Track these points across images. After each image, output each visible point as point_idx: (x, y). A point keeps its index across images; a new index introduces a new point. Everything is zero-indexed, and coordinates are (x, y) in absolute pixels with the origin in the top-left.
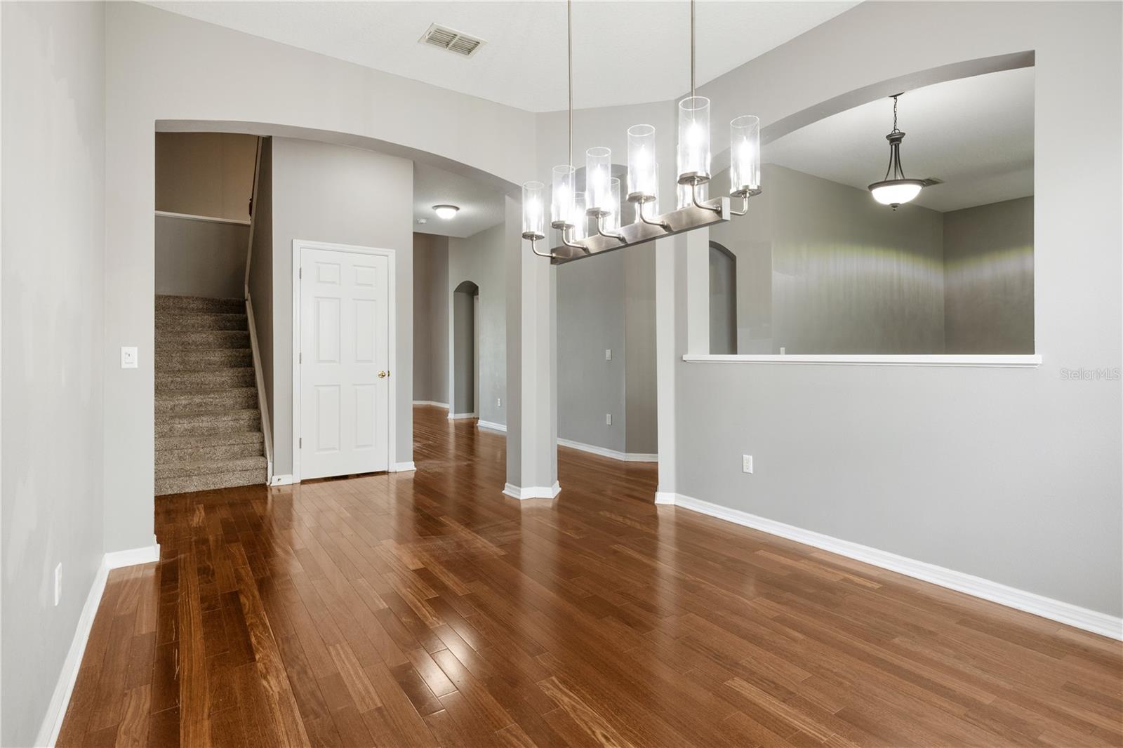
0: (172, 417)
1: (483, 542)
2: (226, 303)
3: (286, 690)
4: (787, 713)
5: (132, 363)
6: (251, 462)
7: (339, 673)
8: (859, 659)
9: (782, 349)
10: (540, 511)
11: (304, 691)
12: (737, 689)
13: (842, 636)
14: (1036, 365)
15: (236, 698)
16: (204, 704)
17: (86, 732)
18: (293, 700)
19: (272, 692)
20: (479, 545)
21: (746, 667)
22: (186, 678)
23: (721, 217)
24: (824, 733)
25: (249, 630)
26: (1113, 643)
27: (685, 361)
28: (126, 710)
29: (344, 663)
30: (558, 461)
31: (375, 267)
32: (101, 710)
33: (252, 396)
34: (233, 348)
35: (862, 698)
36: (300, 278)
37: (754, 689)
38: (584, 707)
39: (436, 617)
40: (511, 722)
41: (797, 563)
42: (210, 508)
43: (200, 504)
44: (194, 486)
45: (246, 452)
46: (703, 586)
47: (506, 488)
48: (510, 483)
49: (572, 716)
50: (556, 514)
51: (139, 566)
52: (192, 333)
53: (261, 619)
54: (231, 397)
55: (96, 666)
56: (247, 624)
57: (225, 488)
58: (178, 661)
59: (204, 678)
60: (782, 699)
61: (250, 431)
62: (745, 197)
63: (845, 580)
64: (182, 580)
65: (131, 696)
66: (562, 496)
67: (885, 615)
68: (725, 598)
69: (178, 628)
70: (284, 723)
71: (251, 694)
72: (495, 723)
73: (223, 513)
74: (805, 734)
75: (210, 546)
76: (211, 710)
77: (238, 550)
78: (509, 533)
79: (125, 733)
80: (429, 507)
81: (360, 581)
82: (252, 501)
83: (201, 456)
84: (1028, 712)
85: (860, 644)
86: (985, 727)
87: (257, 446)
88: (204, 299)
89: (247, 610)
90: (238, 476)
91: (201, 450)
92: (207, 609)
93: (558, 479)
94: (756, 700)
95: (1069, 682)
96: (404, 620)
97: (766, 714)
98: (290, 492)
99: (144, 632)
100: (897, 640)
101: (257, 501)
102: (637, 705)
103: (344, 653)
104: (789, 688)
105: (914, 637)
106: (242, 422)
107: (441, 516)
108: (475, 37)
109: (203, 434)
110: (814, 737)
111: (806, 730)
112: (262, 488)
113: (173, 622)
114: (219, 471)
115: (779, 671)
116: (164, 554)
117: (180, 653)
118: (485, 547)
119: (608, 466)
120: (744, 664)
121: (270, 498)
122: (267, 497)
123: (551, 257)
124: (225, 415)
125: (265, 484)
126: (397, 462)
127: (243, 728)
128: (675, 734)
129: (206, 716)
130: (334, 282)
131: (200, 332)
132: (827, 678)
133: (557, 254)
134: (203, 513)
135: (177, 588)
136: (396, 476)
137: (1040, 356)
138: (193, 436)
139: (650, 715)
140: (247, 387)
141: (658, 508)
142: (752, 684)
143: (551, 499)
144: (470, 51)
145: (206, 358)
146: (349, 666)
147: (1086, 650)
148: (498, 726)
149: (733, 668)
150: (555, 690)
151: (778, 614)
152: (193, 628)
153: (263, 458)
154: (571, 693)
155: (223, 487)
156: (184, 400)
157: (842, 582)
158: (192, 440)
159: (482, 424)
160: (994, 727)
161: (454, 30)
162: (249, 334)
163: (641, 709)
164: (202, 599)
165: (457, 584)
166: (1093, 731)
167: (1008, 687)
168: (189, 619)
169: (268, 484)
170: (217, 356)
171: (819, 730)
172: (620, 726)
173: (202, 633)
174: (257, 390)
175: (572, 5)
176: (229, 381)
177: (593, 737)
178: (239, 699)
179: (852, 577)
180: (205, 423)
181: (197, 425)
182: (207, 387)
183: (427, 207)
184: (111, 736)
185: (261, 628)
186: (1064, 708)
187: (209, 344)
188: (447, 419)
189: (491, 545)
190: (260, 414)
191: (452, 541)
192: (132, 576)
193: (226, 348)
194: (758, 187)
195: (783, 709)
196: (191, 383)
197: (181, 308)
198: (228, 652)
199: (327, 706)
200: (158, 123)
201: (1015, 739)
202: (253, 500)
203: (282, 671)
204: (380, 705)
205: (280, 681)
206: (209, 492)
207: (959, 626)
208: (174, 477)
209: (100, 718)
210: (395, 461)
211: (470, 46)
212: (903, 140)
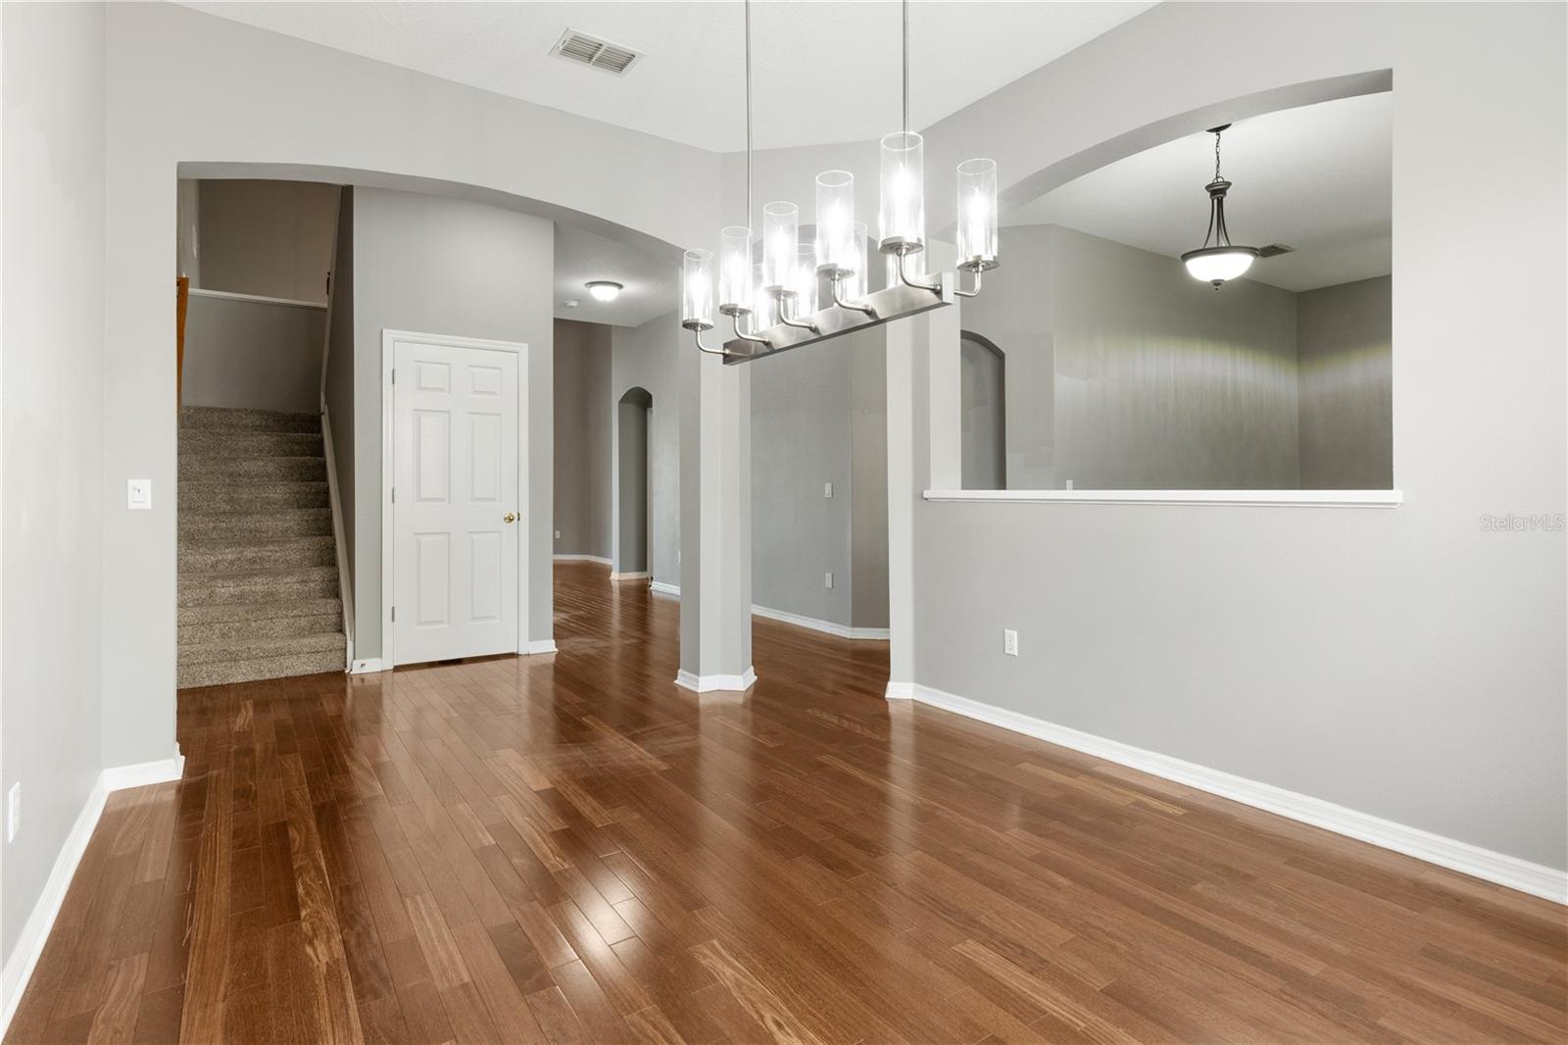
0: (214, 578)
1: (639, 751)
2: (293, 418)
3: (338, 959)
4: (1034, 988)
5: (143, 502)
6: (323, 641)
7: (415, 936)
8: (1142, 913)
9: (1069, 483)
10: (726, 710)
11: (363, 961)
12: (969, 956)
13: (1124, 882)
14: (1395, 504)
15: (266, 971)
16: (220, 980)
17: (48, 1020)
18: (346, 973)
19: (317, 962)
20: (633, 756)
21: (984, 925)
22: (199, 943)
23: (941, 299)
24: (1082, 1016)
25: (296, 876)
26: (1497, 890)
27: (926, 499)
28: (109, 987)
29: (424, 922)
30: (753, 636)
31: (500, 368)
32: (73, 989)
33: (327, 548)
34: (302, 481)
35: (1141, 968)
36: (393, 383)
37: (993, 955)
38: (752, 982)
39: (560, 857)
40: (647, 1003)
41: (1074, 780)
42: (261, 706)
43: (247, 699)
44: (242, 673)
45: (318, 626)
46: (939, 813)
47: (678, 677)
48: (684, 669)
49: (734, 994)
50: (749, 715)
51: (151, 788)
52: (245, 461)
53: (315, 860)
54: (296, 550)
55: (75, 927)
56: (295, 867)
57: (286, 678)
58: (191, 920)
59: (225, 944)
60: (1030, 970)
61: (324, 597)
62: (977, 272)
63: (1138, 803)
64: (210, 807)
65: (119, 970)
66: (757, 688)
67: (1186, 851)
68: (968, 829)
69: (197, 874)
70: (330, 1007)
71: (288, 967)
72: (626, 1004)
73: (281, 713)
74: (1056, 1018)
75: (254, 758)
76: (230, 988)
77: (295, 766)
78: (678, 739)
79: (105, 1021)
80: (568, 703)
81: (460, 807)
82: (321, 696)
83: (252, 632)
84: (1369, 986)
85: (1146, 893)
86: (1306, 1008)
87: (333, 619)
88: (260, 412)
89: (296, 849)
90: (304, 660)
91: (253, 624)
92: (241, 847)
93: (753, 664)
94: (994, 971)
95: (1431, 945)
96: (515, 861)
97: (1003, 990)
98: (377, 682)
99: (148, 880)
100: (1198, 887)
101: (330, 695)
102: (826, 978)
103: (425, 907)
104: (1042, 955)
105: (1223, 883)
106: (312, 585)
107: (585, 715)
108: (626, 47)
109: (256, 601)
110: (1067, 1021)
111: (1058, 1012)
112: (338, 677)
113: (191, 866)
114: (278, 653)
115: (1030, 930)
116: (188, 770)
117: (196, 908)
118: (640, 758)
119: (827, 646)
120: (982, 921)
121: (349, 691)
122: (344, 691)
123: (724, 354)
124: (288, 574)
125: (344, 671)
126: (530, 640)
127: (271, 1013)
128: (875, 1018)
129: (220, 996)
130: (440, 390)
131: (255, 459)
132: (1097, 940)
133: (732, 351)
134: (251, 713)
135: (201, 818)
136: (530, 659)
137: (1401, 492)
138: (242, 604)
139: (843, 993)
140: (321, 535)
141: (890, 704)
142: (991, 949)
143: (741, 692)
144: (621, 67)
145: (264, 495)
146: (430, 926)
147: (1458, 900)
148: (629, 1009)
149: (967, 927)
150: (714, 957)
151: (1038, 852)
152: (217, 873)
153: (341, 635)
154: (736, 963)
155: (283, 676)
156: (230, 554)
157: (1132, 806)
158: (241, 611)
159: (658, 587)
160: (1320, 1008)
161: (598, 37)
162: (325, 462)
163: (833, 984)
164: (235, 833)
165: (595, 811)
166: (1455, 1012)
167: (1346, 951)
168: (213, 860)
169: (347, 671)
170: (279, 492)
171: (1076, 1012)
172: (800, 1009)
173: (230, 881)
174: (335, 540)
175: (751, 7)
176: (296, 528)
177: (761, 1024)
178: (270, 973)
179: (1146, 800)
180: (259, 585)
181: (247, 588)
182: (265, 535)
183: (577, 284)
184: (84, 1024)
185: (313, 873)
186: (1417, 979)
187: (268, 475)
188: (610, 582)
189: (650, 756)
190: (338, 574)
191: (595, 751)
192: (140, 802)
193: (292, 481)
194: (994, 257)
195: (1030, 983)
196: (242, 531)
197: (231, 426)
198: (264, 907)
199: (394, 983)
200: (181, 166)
201: (1345, 1023)
202: (323, 693)
203: (335, 933)
204: (467, 979)
205: (330, 947)
206: (263, 683)
207: (1287, 868)
208: (214, 662)
209: (71, 1001)
210: (527, 639)
211: (622, 61)
212: (1228, 191)
